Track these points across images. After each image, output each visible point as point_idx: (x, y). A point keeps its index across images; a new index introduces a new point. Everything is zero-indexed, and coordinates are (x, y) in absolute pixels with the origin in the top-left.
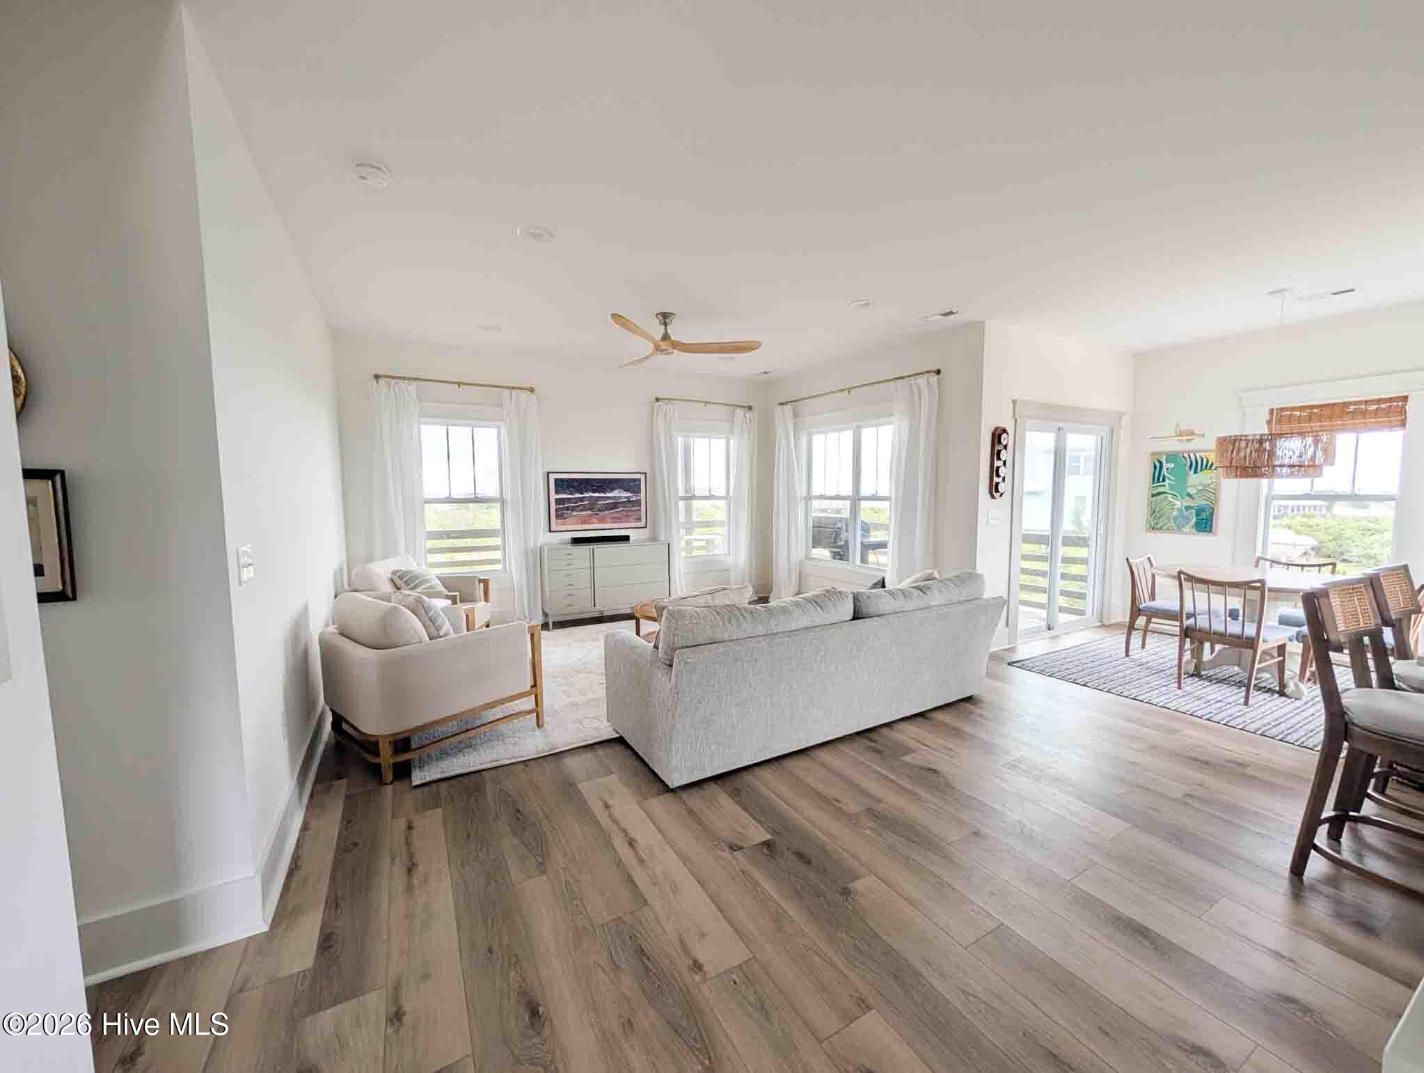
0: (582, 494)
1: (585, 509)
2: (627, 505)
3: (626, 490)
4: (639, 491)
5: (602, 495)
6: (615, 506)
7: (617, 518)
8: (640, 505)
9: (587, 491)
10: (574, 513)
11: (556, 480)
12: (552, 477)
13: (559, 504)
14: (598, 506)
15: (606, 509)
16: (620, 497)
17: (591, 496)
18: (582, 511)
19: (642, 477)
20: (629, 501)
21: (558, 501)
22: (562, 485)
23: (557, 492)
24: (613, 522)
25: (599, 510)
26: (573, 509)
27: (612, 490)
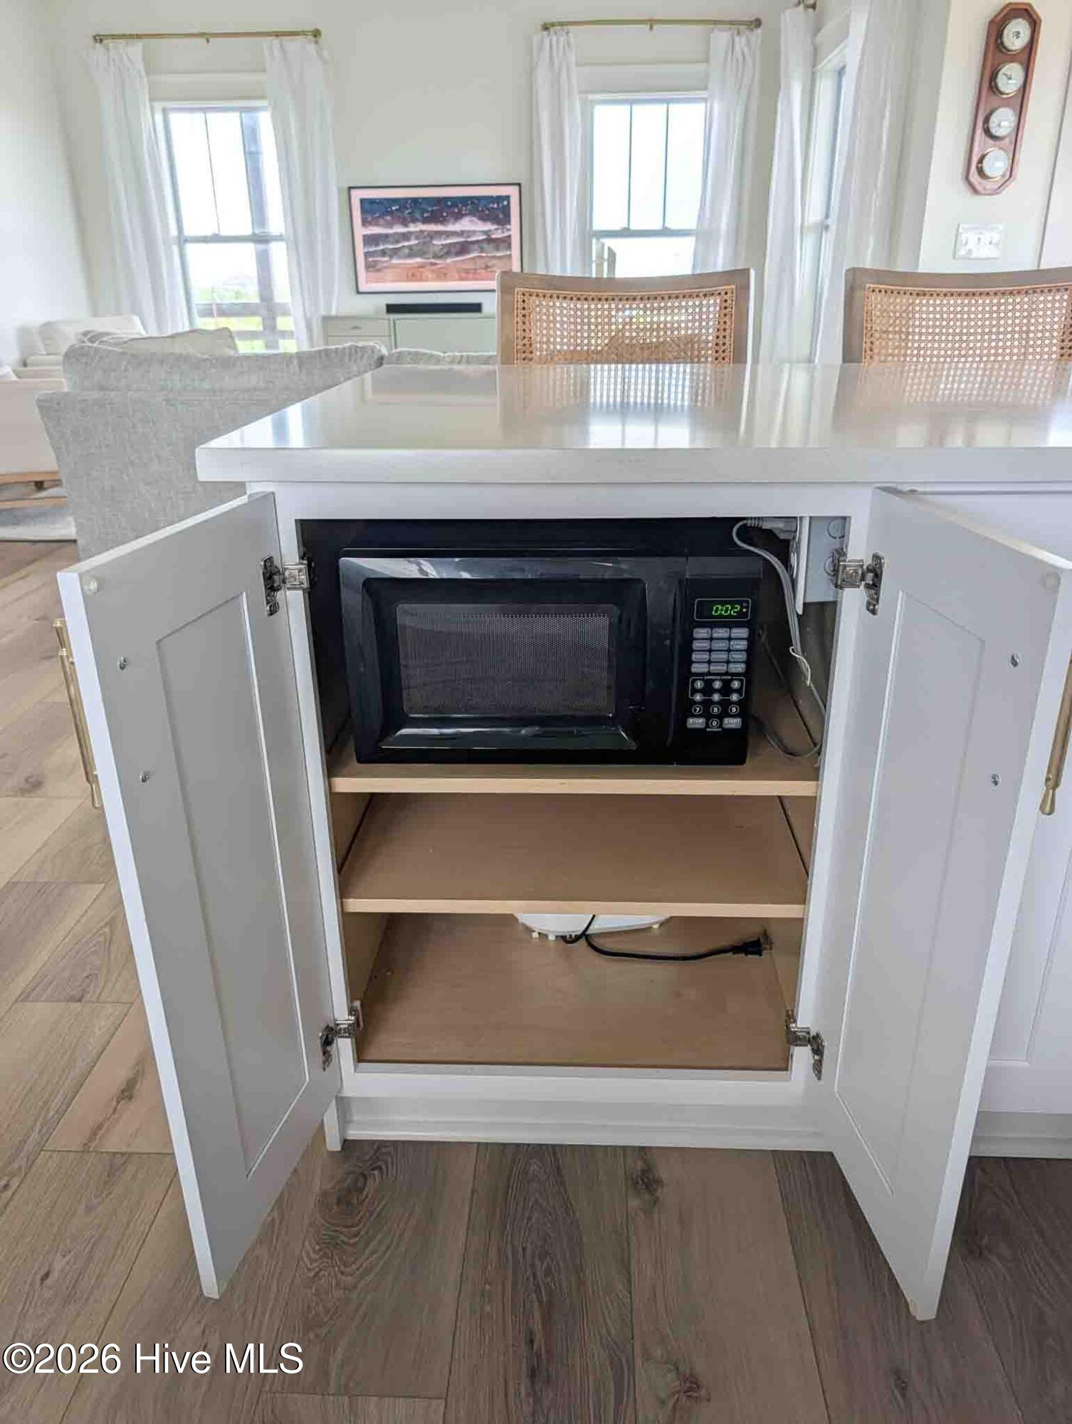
0: (406, 225)
1: (412, 253)
2: (485, 245)
3: (484, 218)
4: (507, 219)
5: (440, 228)
6: (463, 248)
7: (467, 271)
8: (509, 247)
9: (414, 220)
10: (395, 261)
11: (362, 201)
12: (357, 196)
13: (370, 245)
14: (436, 249)
15: (448, 254)
16: (474, 232)
17: (422, 232)
18: (410, 256)
19: (512, 192)
20: (489, 240)
21: (369, 240)
22: (374, 210)
23: (365, 223)
24: (462, 279)
25: (435, 256)
26: (395, 252)
27: (459, 216)
